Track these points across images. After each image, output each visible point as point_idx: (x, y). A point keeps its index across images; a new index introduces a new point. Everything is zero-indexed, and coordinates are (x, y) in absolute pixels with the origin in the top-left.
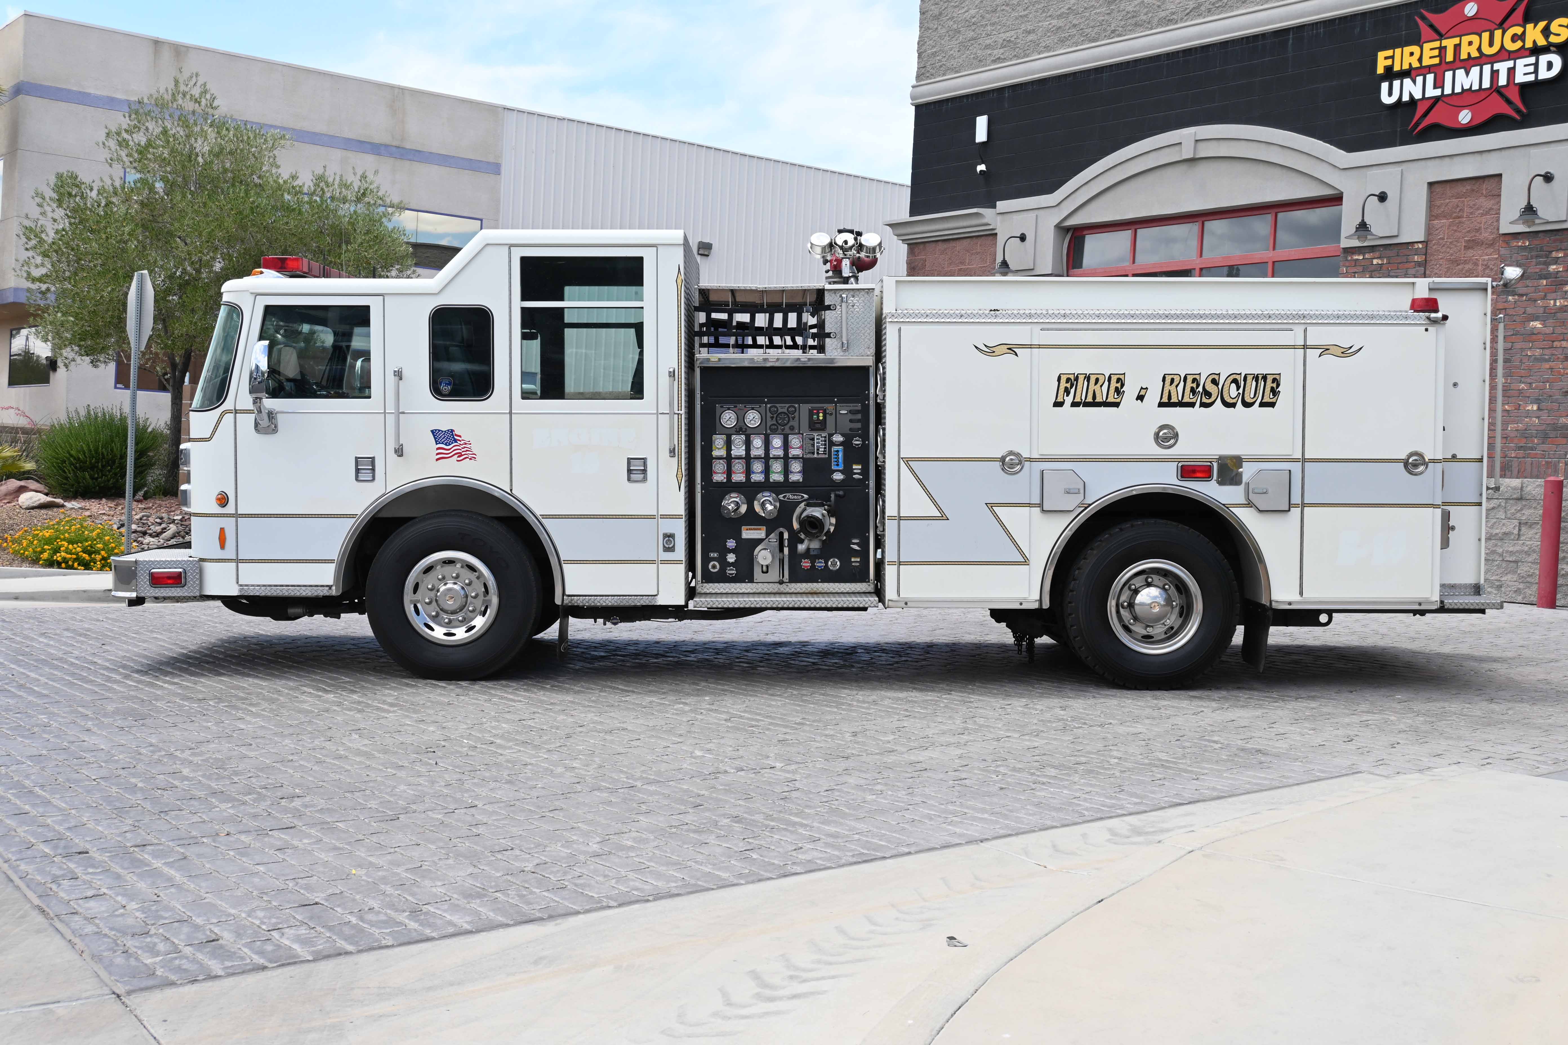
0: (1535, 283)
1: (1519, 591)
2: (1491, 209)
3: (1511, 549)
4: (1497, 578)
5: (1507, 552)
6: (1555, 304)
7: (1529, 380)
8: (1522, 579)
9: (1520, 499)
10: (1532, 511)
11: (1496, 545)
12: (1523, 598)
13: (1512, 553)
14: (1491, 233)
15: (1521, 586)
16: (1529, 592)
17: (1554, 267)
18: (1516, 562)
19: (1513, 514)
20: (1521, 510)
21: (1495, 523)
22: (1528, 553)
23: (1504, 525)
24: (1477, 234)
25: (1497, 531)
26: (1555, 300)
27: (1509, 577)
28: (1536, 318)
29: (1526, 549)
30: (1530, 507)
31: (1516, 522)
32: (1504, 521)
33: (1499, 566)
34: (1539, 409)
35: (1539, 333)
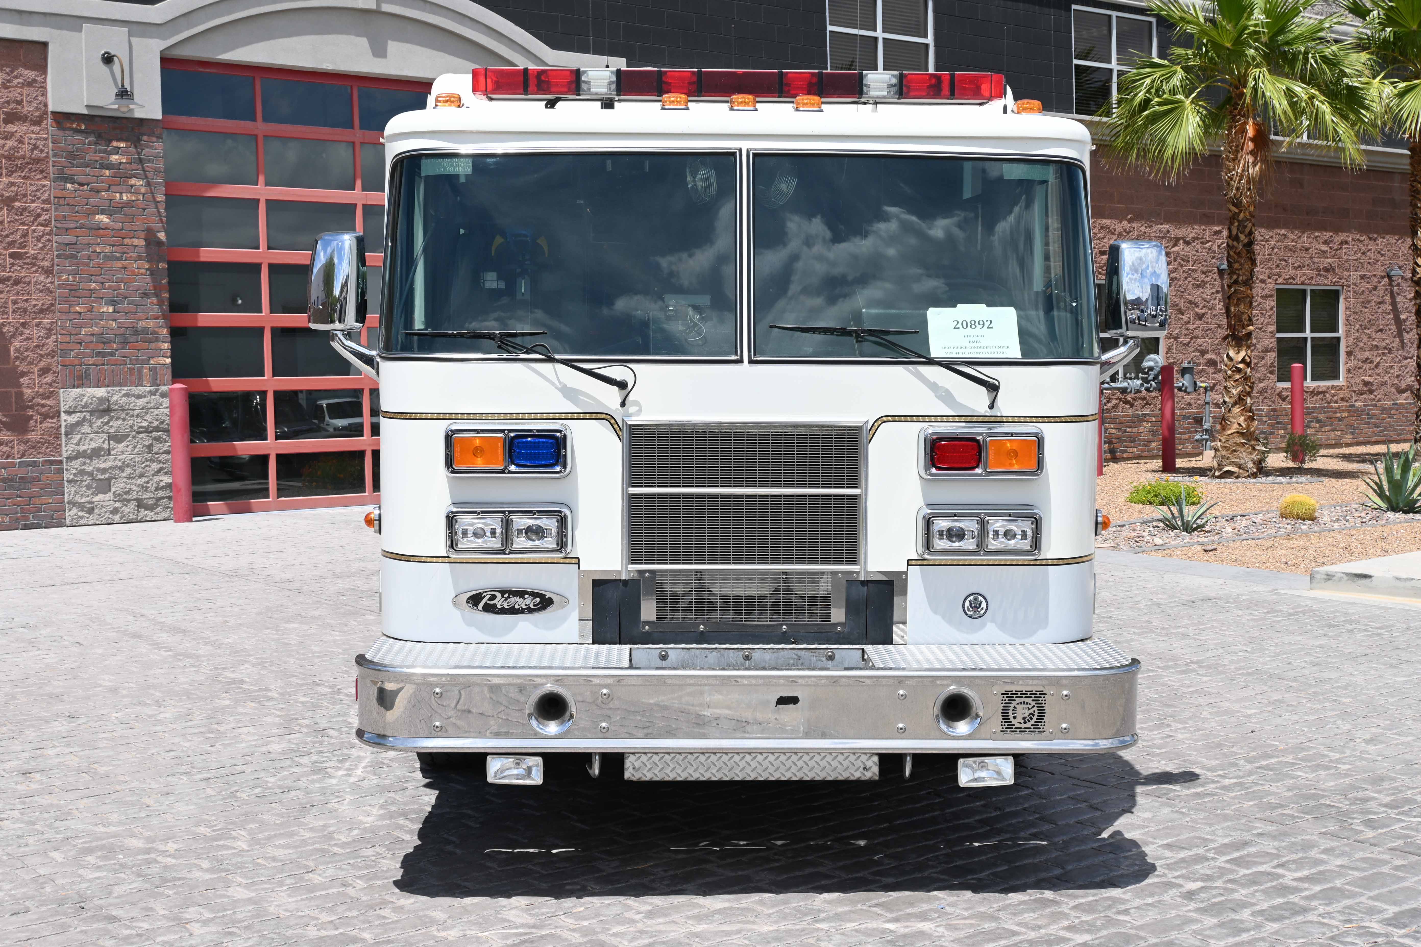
0: (97, 172)
1: (115, 511)
2: (34, 81)
3: (103, 466)
4: (88, 499)
5: (98, 470)
6: (122, 199)
7: (99, 279)
8: (119, 497)
9: (108, 411)
10: (120, 422)
11: (84, 464)
12: (121, 518)
13: (104, 471)
14: (37, 109)
15: (118, 505)
16: (126, 510)
17: (117, 157)
18: (109, 480)
19: (100, 427)
20: (107, 423)
21: (81, 439)
22: (121, 469)
23: (91, 440)
24: (19, 107)
25: (85, 447)
26: (121, 193)
27: (100, 497)
28: (103, 212)
29: (119, 464)
30: (118, 419)
31: (105, 436)
32: (91, 436)
33: (89, 487)
34: (114, 311)
35: (106, 228)
